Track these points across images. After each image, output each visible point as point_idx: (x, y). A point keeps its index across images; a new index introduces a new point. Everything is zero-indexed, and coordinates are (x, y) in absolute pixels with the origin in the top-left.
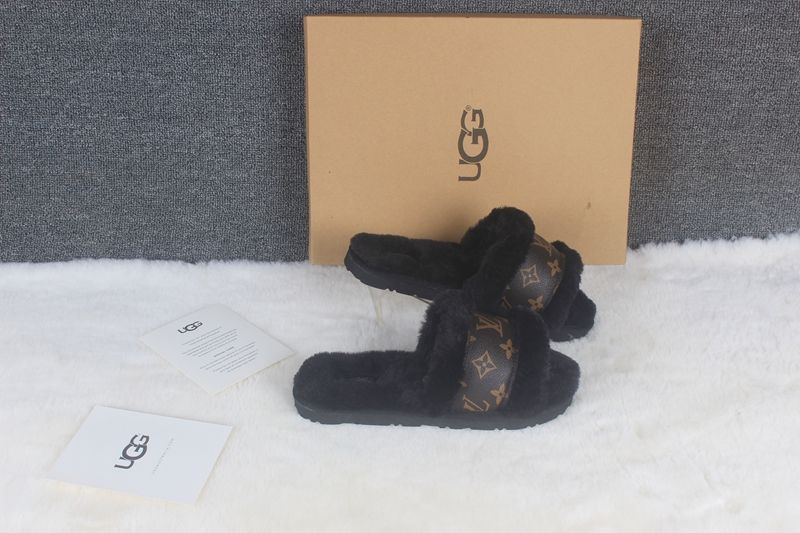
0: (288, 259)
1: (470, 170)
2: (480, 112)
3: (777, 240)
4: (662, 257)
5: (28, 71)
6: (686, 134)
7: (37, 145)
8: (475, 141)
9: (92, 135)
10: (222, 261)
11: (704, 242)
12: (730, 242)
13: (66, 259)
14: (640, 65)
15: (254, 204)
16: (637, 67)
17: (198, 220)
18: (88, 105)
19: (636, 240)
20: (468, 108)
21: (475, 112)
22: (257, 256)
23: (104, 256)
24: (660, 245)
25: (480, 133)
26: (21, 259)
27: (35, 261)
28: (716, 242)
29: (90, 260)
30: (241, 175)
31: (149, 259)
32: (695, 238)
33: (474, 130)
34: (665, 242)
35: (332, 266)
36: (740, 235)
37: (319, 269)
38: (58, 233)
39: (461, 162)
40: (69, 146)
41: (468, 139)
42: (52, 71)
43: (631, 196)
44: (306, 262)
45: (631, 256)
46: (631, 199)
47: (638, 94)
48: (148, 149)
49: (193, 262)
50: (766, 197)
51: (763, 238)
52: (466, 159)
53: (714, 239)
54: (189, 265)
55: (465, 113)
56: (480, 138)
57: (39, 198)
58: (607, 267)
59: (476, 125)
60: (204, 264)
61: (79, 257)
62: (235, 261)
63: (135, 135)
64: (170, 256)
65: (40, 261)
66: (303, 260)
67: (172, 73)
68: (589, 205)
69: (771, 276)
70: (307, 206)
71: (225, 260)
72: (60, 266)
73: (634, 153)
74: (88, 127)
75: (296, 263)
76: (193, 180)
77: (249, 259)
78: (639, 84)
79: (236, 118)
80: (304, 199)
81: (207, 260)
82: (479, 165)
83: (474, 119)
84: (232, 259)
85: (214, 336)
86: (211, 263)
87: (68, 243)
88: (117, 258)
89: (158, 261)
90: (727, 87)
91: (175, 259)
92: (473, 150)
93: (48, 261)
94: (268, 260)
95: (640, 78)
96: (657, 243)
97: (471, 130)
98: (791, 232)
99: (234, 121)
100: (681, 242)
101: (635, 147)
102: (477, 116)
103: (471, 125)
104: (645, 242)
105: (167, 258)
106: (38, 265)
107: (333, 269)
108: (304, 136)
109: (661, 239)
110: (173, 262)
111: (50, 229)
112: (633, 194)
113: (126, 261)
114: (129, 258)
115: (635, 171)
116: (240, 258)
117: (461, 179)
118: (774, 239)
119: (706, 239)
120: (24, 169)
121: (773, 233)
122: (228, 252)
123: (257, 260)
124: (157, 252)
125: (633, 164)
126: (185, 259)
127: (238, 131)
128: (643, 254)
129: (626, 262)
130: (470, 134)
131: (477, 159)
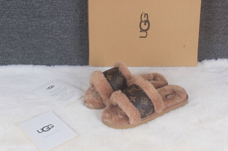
0: (81, 65)
1: (144, 34)
2: (147, 14)
4: (209, 64)
6: (218, 22)
8: (145, 24)
9: (15, 23)
10: (59, 65)
11: (224, 59)
13: (6, 65)
15: (70, 46)
17: (51, 52)
18: (14, 12)
19: (201, 59)
20: (143, 13)
21: (145, 14)
23: (19, 64)
24: (209, 60)
25: (147, 21)
29: (14, 65)
30: (66, 36)
31: (34, 65)
32: (221, 58)
34: (211, 59)
35: (97, 67)
37: (92, 68)
38: (3, 56)
39: (140, 31)
40: (7, 26)
41: (143, 24)
44: (88, 66)
45: (199, 64)
46: (199, 45)
47: (201, 9)
48: (34, 28)
52: (142, 30)
54: (48, 67)
55: (142, 15)
56: (147, 23)
58: (190, 67)
59: (146, 19)
60: (53, 66)
61: (10, 64)
62: (64, 65)
63: (29, 23)
64: (42, 63)
68: (184, 46)
70: (88, 47)
71: (60, 65)
72: (4, 67)
73: (200, 29)
74: (14, 20)
75: (84, 66)
76: (49, 38)
77: (68, 65)
80: (87, 45)
81: (54, 65)
82: (147, 33)
83: (145, 17)
84: (63, 65)
85: (59, 90)
86: (56, 66)
87: (7, 59)
89: (37, 65)
91: (43, 65)
92: (144, 27)
94: (75, 65)
96: (208, 60)
97: (144, 21)
99: (63, 18)
100: (216, 59)
101: (200, 27)
102: (146, 16)
103: (144, 19)
104: (204, 59)
105: (41, 64)
108: (87, 23)
109: (209, 58)
112: (200, 43)
114: (28, 64)
115: (200, 35)
116: (65, 64)
117: (140, 37)
119: (225, 58)
122: (61, 62)
123: (71, 65)
124: (37, 62)
125: (199, 33)
126: (47, 65)
127: (65, 22)
128: (203, 63)
129: (197, 66)
130: (143, 22)
131: (146, 31)
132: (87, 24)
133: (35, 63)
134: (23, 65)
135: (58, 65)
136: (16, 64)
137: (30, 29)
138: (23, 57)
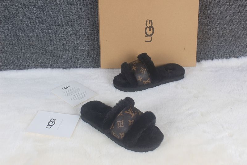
0: (94, 67)
1: (149, 39)
2: (151, 21)
3: (241, 58)
4: (207, 64)
5: (14, 12)
6: (213, 26)
7: (17, 34)
8: (150, 30)
9: (34, 31)
11: (219, 59)
12: (227, 59)
13: (27, 69)
14: (199, 6)
15: (83, 51)
16: (198, 7)
17: (66, 56)
18: (33, 22)
19: (199, 60)
20: (148, 20)
21: (150, 21)
22: (85, 66)
23: (38, 68)
25: (151, 27)
26: (14, 69)
27: (18, 69)
28: (223, 59)
29: (34, 69)
30: (79, 42)
32: (217, 58)
33: (150, 26)
34: (208, 59)
36: (230, 57)
37: (104, 70)
38: (24, 61)
39: (146, 36)
40: (27, 34)
41: (148, 29)
42: (21, 12)
43: (197, 46)
44: (100, 68)
45: (198, 64)
46: (197, 47)
47: (199, 15)
48: (51, 35)
49: (66, 69)
50: (238, 46)
51: (237, 58)
52: (147, 35)
53: (222, 58)
54: (65, 70)
55: (147, 21)
56: (151, 29)
57: (18, 51)
59: (150, 25)
60: (69, 69)
61: (31, 68)
62: (79, 68)
63: (47, 31)
65: (19, 70)
66: (99, 67)
67: (58, 12)
68: (185, 49)
69: (240, 69)
70: (100, 52)
71: (75, 68)
72: (25, 70)
73: (198, 33)
74: (33, 29)
75: (97, 68)
76: (65, 44)
77: (82, 67)
78: (199, 12)
79: (77, 25)
80: (99, 49)
81: (70, 68)
82: (151, 37)
83: (150, 23)
84: (77, 68)
85: (73, 90)
86: (71, 69)
87: (27, 64)
88: (43, 68)
89: (55, 69)
90: (225, 12)
91: (60, 68)
92: (149, 33)
93: (22, 69)
94: (88, 68)
95: (199, 10)
96: (205, 60)
98: (246, 56)
99: (77, 26)
100: (213, 60)
101: (198, 31)
102: (151, 22)
103: (149, 25)
104: (201, 60)
105: (58, 68)
106: (19, 71)
107: (108, 70)
109: (206, 59)
110: (59, 69)
111: (22, 60)
112: (198, 45)
113: (45, 69)
115: (198, 38)
117: (146, 41)
118: (240, 58)
120: (14, 42)
121: (240, 56)
122: (76, 66)
123: (85, 68)
124: (54, 66)
125: (198, 36)
126: (63, 68)
127: (78, 29)
128: (201, 63)
129: (196, 66)
130: (148, 28)
131: (151, 35)
132: (98, 30)
133: (53, 67)
134: (42, 69)
135: (73, 68)
136: (36, 68)
137: (47, 36)
138: (42, 62)
